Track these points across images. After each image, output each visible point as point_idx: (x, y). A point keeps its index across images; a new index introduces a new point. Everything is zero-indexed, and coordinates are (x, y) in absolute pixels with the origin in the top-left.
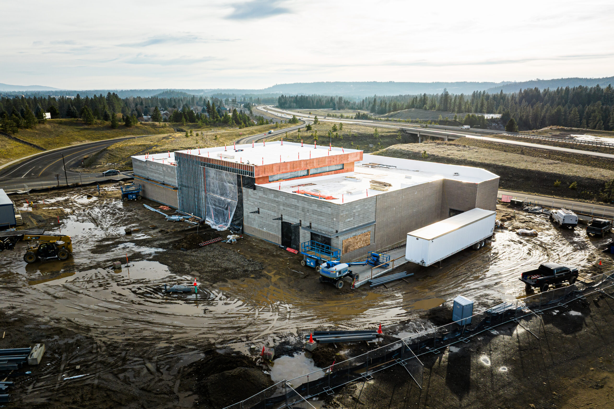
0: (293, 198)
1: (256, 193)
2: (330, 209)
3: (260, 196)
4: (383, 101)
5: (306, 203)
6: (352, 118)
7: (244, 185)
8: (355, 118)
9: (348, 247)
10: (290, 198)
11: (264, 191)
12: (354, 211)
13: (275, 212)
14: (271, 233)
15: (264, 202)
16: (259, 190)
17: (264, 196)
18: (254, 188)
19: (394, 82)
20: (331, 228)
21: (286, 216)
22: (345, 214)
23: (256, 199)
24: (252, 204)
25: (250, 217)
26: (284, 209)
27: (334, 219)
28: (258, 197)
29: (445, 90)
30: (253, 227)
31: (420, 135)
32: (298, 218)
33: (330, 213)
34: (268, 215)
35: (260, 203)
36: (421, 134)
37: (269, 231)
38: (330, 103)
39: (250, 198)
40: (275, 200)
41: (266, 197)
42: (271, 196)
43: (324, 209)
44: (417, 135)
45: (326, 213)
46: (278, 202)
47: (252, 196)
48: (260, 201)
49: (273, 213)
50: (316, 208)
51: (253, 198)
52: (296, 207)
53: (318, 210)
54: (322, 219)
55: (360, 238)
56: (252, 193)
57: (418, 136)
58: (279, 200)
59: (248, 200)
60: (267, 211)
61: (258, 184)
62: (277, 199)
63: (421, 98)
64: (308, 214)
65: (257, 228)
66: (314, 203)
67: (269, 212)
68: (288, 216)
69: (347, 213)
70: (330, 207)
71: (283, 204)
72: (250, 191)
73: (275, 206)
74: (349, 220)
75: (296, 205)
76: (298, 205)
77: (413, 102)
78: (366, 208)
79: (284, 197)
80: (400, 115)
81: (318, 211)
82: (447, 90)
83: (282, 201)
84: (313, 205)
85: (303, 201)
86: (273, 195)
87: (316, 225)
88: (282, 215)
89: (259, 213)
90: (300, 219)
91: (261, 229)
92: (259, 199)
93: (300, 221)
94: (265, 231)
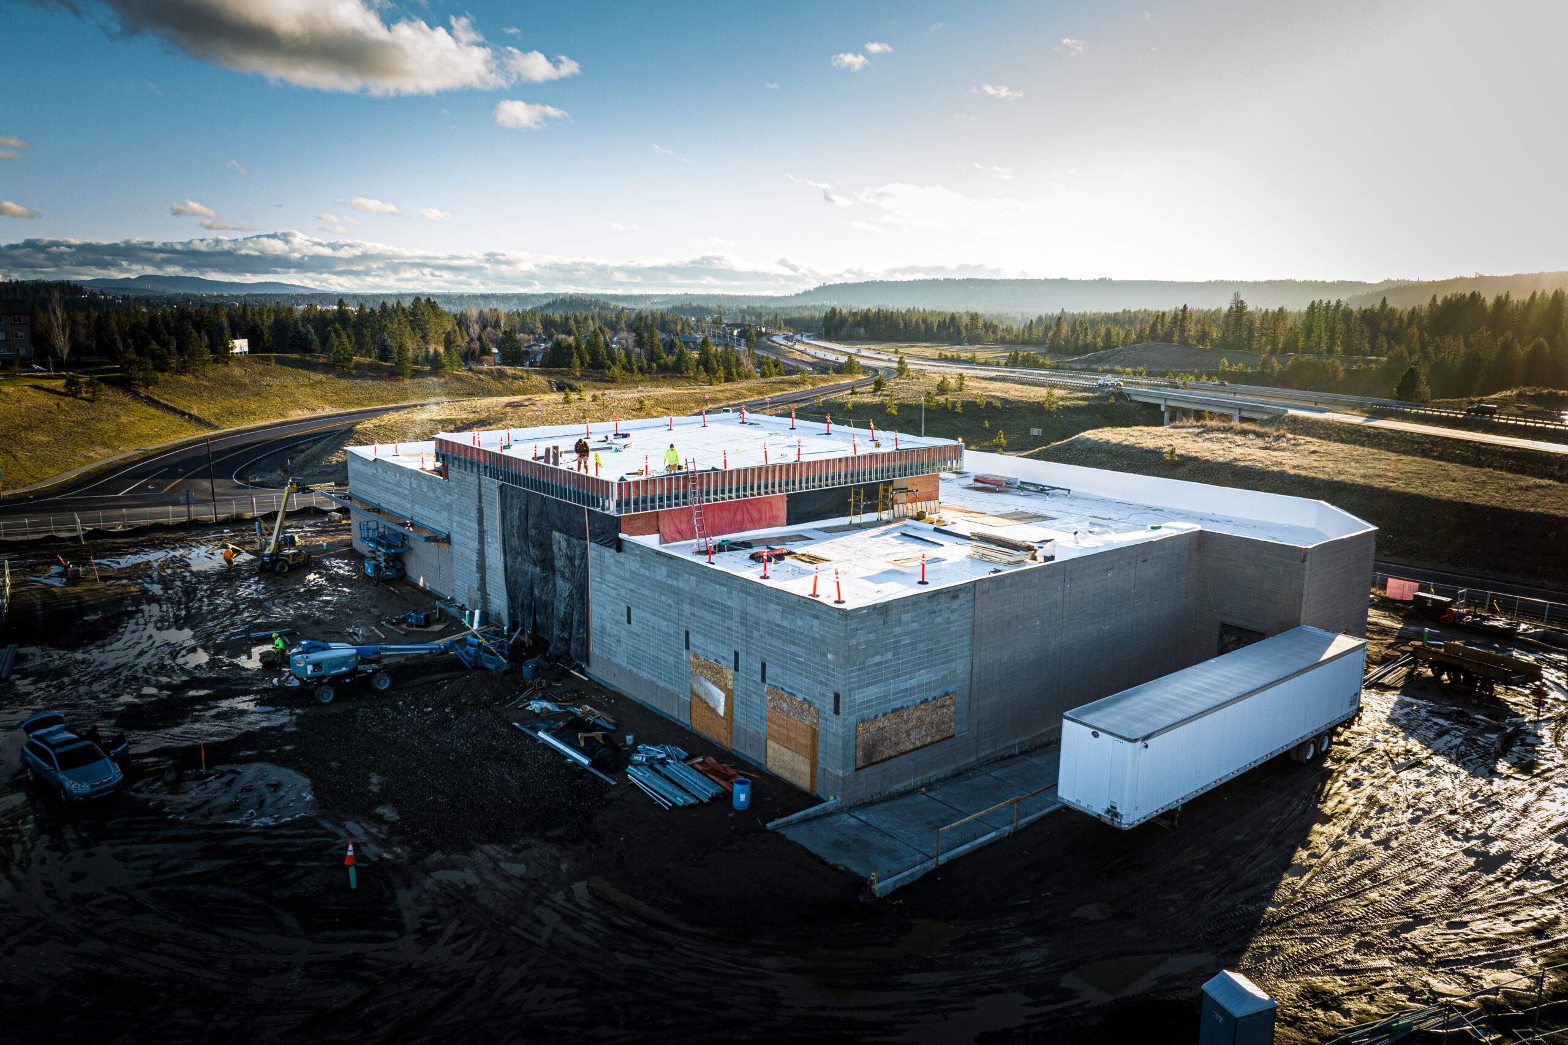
0: (717, 583)
1: (622, 560)
2: (816, 622)
3: (631, 572)
4: (1081, 324)
5: (750, 599)
6: (998, 364)
7: (592, 537)
8: (1006, 365)
9: (874, 746)
10: (710, 580)
11: (642, 557)
12: (897, 630)
13: (670, 621)
14: (661, 683)
15: (644, 591)
16: (631, 554)
17: (642, 571)
18: (619, 546)
19: (1110, 280)
20: (821, 683)
21: (699, 636)
22: (862, 639)
23: (623, 578)
24: (613, 593)
25: (608, 630)
26: (693, 615)
27: (830, 656)
28: (628, 575)
29: (1236, 295)
30: (614, 660)
31: (1167, 407)
32: (729, 645)
33: (817, 636)
34: (653, 628)
35: (632, 591)
36: (1170, 403)
37: (655, 679)
38: (949, 328)
39: (608, 577)
40: (671, 586)
41: (648, 574)
42: (661, 573)
43: (799, 623)
44: (1159, 406)
45: (807, 636)
46: (677, 592)
47: (613, 568)
48: (633, 586)
49: (665, 623)
50: (777, 618)
51: (614, 575)
52: (726, 611)
53: (785, 624)
54: (795, 654)
55: (919, 718)
56: (613, 560)
57: (1163, 408)
58: (681, 585)
59: (603, 581)
60: (649, 616)
61: (631, 534)
62: (675, 583)
63: (1176, 315)
64: (756, 634)
65: (624, 665)
66: (772, 601)
67: (654, 619)
68: (705, 635)
69: (872, 636)
70: (816, 617)
71: (691, 599)
72: (609, 553)
73: (670, 602)
74: (878, 659)
75: (724, 605)
76: (729, 603)
77: (1155, 324)
78: (939, 620)
79: (693, 578)
80: (1122, 357)
81: (784, 627)
82: (1242, 298)
83: (687, 588)
84: (772, 606)
85: (742, 591)
86: (665, 570)
87: (779, 671)
88: (687, 633)
89: (629, 622)
90: (735, 647)
91: (634, 670)
92: (628, 580)
93: (737, 654)
94: (644, 675)
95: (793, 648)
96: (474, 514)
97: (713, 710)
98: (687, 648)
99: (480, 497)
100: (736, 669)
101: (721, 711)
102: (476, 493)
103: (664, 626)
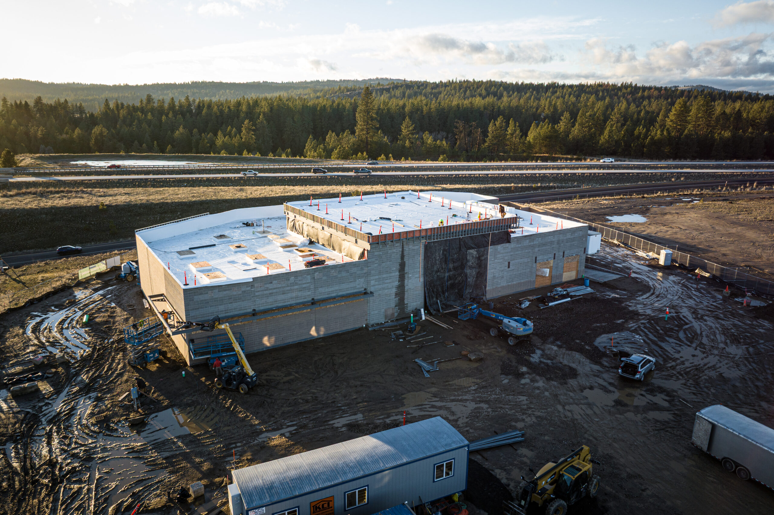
0: (549, 235)
3: (511, 248)
5: (562, 235)
7: (493, 243)
10: (546, 237)
14: (522, 281)
15: (517, 253)
17: (517, 246)
21: (541, 256)
23: (507, 253)
24: (501, 260)
25: (497, 276)
27: (584, 239)
28: (510, 250)
30: (499, 286)
32: (552, 253)
33: (581, 235)
34: (521, 263)
35: (511, 255)
37: (520, 281)
39: (499, 256)
41: (520, 245)
42: (527, 243)
43: (577, 234)
45: (578, 237)
47: (502, 251)
48: (512, 253)
50: (569, 237)
51: (502, 254)
52: (552, 243)
58: (535, 243)
59: (495, 258)
60: (519, 260)
62: (532, 243)
64: (562, 245)
65: (505, 285)
67: (522, 260)
72: (500, 247)
83: (537, 243)
86: (528, 241)
87: (568, 251)
88: (536, 258)
89: (509, 267)
90: (554, 252)
91: (510, 284)
92: (510, 252)
93: (555, 254)
94: (515, 283)
95: (574, 242)
96: (396, 267)
97: (545, 277)
98: (536, 262)
99: (403, 257)
100: (554, 259)
101: (547, 275)
102: (399, 256)
103: (526, 260)
